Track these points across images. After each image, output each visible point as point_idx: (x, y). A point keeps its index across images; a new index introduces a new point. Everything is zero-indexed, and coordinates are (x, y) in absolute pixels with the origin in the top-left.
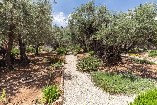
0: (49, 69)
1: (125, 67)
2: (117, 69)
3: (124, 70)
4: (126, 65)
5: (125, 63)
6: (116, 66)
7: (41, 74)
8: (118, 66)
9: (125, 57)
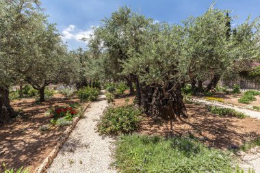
0: (43, 131)
1: (188, 123)
2: (173, 128)
3: (183, 130)
4: (192, 120)
5: (192, 116)
6: (173, 123)
7: (22, 141)
8: (177, 121)
9: (196, 104)
